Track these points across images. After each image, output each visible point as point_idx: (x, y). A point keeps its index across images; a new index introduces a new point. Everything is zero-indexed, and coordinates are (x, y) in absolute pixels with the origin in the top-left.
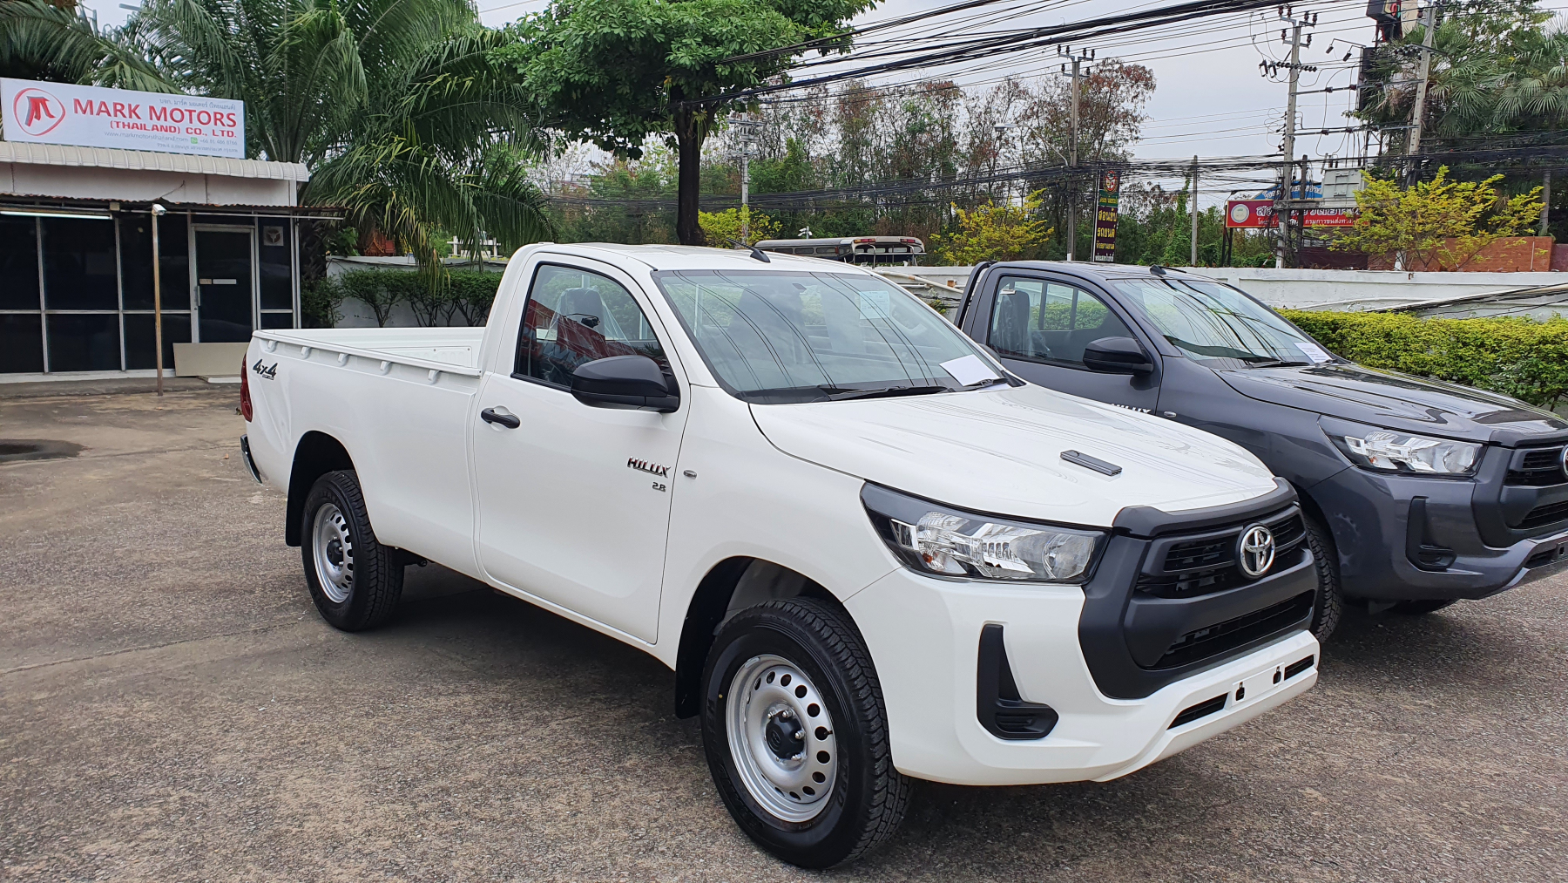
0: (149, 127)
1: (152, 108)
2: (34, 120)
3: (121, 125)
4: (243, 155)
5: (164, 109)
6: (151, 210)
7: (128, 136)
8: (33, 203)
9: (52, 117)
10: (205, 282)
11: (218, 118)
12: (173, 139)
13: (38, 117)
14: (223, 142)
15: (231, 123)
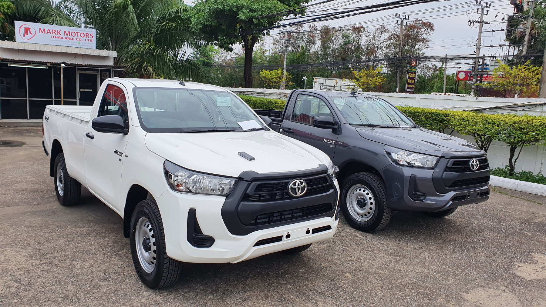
0: (64, 38)
1: (65, 32)
2: (26, 35)
3: (54, 37)
4: (95, 48)
5: (69, 32)
6: (61, 65)
7: (57, 41)
8: (25, 63)
9: (32, 34)
10: (81, 90)
11: (87, 35)
12: (72, 42)
13: (27, 34)
14: (88, 43)
15: (92, 37)
